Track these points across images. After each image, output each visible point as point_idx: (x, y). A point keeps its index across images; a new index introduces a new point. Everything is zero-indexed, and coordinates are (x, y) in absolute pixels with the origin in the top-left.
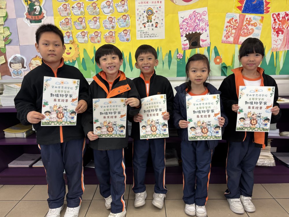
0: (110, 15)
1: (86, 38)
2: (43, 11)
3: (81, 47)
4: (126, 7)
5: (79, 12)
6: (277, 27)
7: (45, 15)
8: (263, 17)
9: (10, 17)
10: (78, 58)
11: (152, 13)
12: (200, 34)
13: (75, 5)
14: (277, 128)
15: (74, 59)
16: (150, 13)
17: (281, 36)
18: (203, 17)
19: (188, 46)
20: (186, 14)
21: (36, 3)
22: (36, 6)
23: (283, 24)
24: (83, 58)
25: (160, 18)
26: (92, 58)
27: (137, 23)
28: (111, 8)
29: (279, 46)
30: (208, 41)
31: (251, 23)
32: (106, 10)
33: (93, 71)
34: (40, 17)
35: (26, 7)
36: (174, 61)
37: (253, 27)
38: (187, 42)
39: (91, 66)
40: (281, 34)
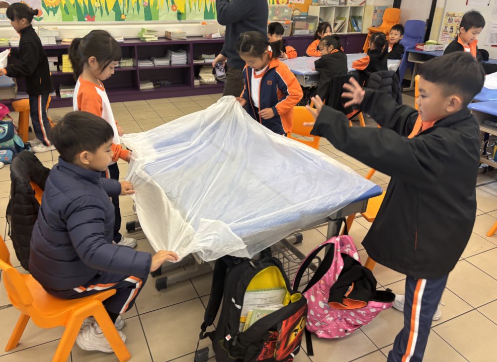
10: (61, 4)
15: (57, 5)
24: (65, 4)
26: (73, 4)
33: (75, 16)
36: (142, 8)
39: (72, 10)
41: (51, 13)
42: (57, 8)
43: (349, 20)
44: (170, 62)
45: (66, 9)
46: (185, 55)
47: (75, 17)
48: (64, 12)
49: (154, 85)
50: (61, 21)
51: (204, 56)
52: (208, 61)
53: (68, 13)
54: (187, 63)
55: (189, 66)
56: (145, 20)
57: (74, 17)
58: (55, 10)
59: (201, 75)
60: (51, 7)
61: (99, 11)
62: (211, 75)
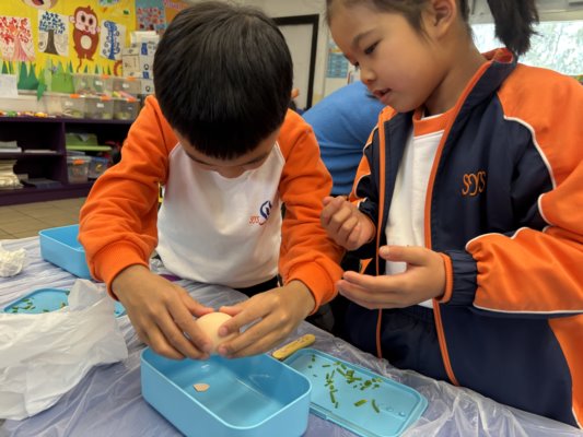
6: (5, 33)
14: (19, 145)
17: (11, 45)
23: (12, 31)
29: (11, 56)
40: (10, 43)
52: (3, 151)
62: (11, 173)
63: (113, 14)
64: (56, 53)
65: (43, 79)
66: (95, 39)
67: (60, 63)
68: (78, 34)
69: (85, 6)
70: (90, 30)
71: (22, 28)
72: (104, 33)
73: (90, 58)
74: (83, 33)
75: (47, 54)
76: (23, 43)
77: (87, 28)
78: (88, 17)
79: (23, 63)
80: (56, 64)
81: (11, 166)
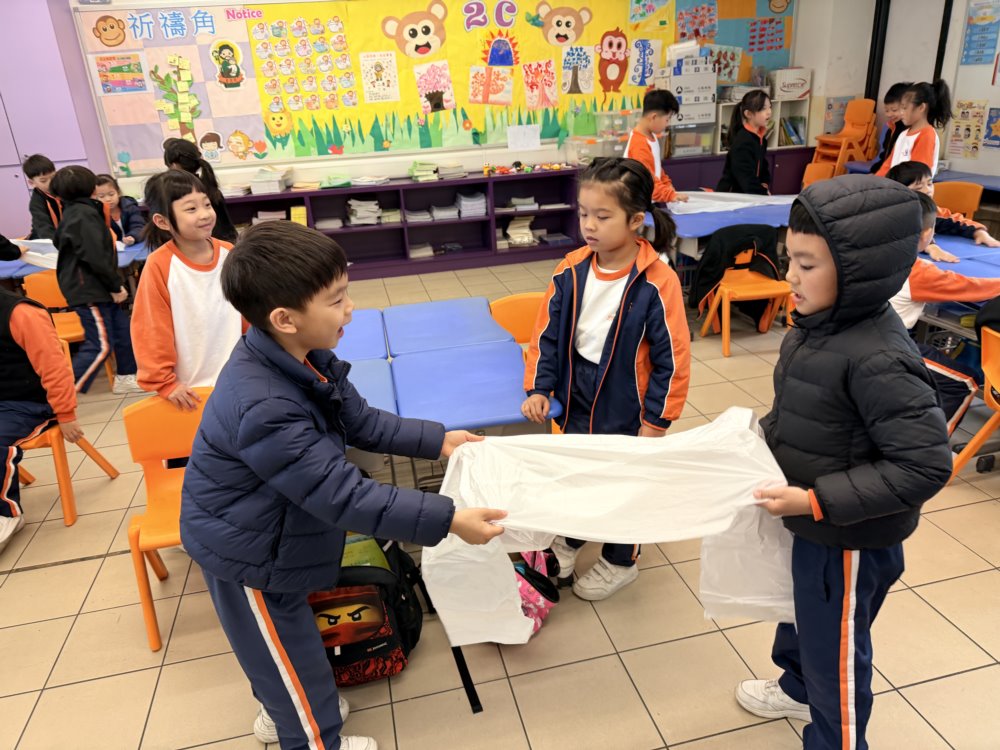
0: (329, 73)
1: (300, 104)
2: (242, 71)
3: (296, 116)
4: (348, 62)
5: (289, 71)
6: (530, 81)
7: (244, 76)
8: (513, 70)
9: (196, 81)
10: (292, 131)
11: (382, 69)
12: (442, 93)
13: (282, 62)
14: (536, 201)
15: (288, 132)
16: (379, 68)
17: (536, 92)
18: (443, 71)
19: (430, 108)
20: (423, 69)
21: (231, 62)
22: (229, 65)
23: (536, 77)
24: (299, 132)
25: (393, 75)
26: (310, 130)
27: (364, 82)
28: (329, 65)
29: (535, 104)
30: (453, 102)
31: (501, 77)
32: (324, 67)
33: (314, 148)
34: (238, 80)
35: (218, 67)
36: (416, 129)
37: (504, 83)
38: (428, 103)
39: (310, 140)
40: (535, 89)
41: (279, 145)
42: (287, 137)
43: (781, 125)
44: (459, 212)
45: (300, 137)
46: (483, 200)
47: (314, 150)
48: (298, 144)
49: (434, 251)
50: (293, 157)
51: (514, 201)
52: (521, 208)
53: (303, 144)
54: (487, 214)
55: (488, 218)
56: (422, 147)
57: (312, 149)
58: (284, 141)
59: (509, 232)
60: (279, 137)
61: (349, 137)
62: (527, 231)
63: (647, 29)
64: (579, 92)
65: (566, 124)
66: (623, 66)
67: (584, 103)
68: (604, 64)
69: (613, 29)
70: (618, 56)
71: (547, 71)
72: (634, 55)
73: (616, 90)
74: (610, 62)
75: (571, 95)
76: (546, 88)
77: (614, 54)
78: (616, 41)
79: (547, 110)
80: (579, 104)
81: (528, 223)
